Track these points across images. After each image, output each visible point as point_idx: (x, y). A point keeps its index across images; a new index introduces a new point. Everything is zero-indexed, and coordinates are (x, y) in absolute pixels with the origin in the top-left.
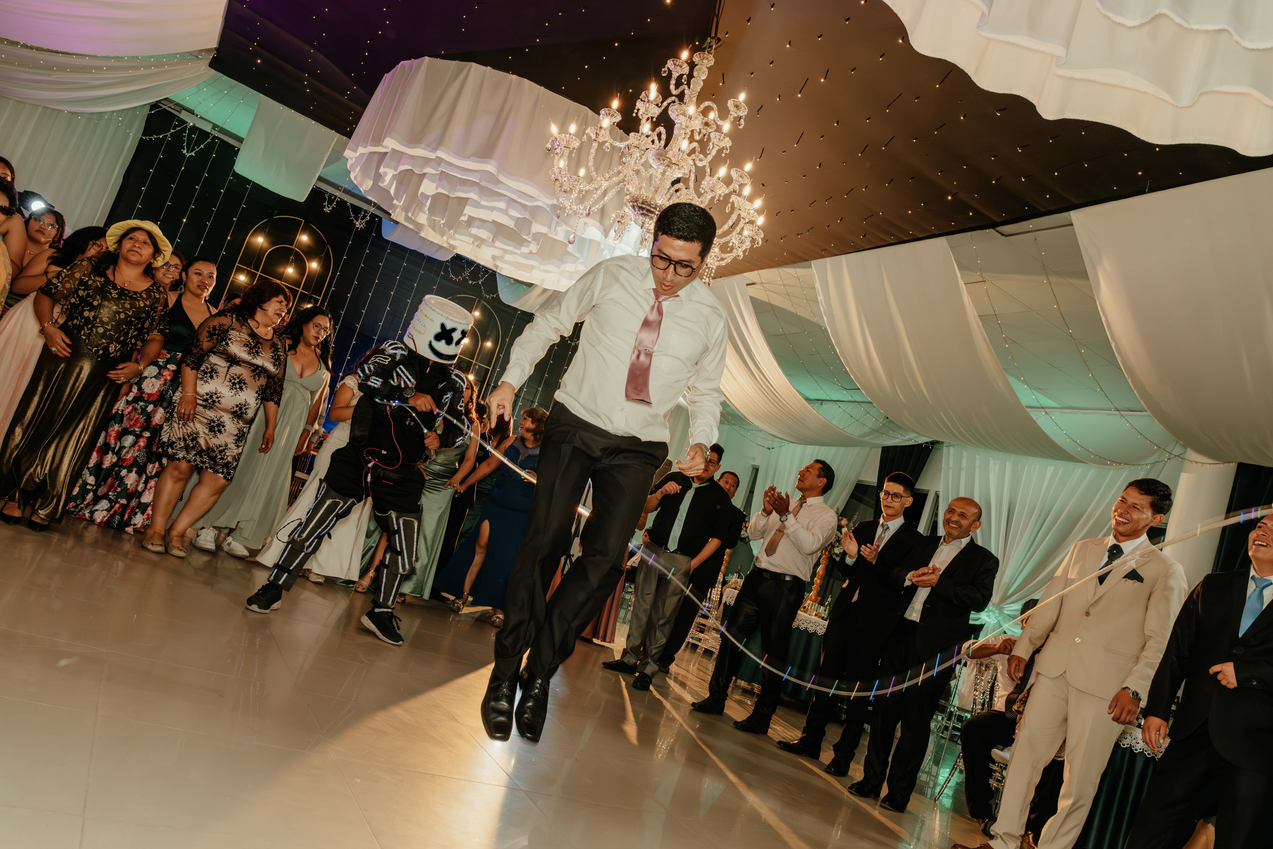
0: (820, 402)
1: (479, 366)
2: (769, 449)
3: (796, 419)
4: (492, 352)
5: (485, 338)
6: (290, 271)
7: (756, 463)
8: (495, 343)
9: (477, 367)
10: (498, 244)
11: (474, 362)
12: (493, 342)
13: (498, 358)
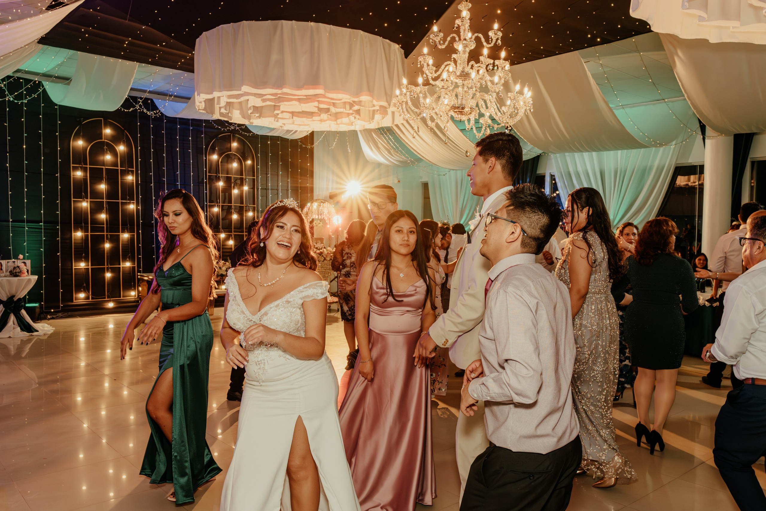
1: (248, 178)
4: (253, 166)
5: (245, 159)
6: (108, 157)
8: (253, 160)
9: (247, 180)
11: (244, 177)
13: (257, 169)
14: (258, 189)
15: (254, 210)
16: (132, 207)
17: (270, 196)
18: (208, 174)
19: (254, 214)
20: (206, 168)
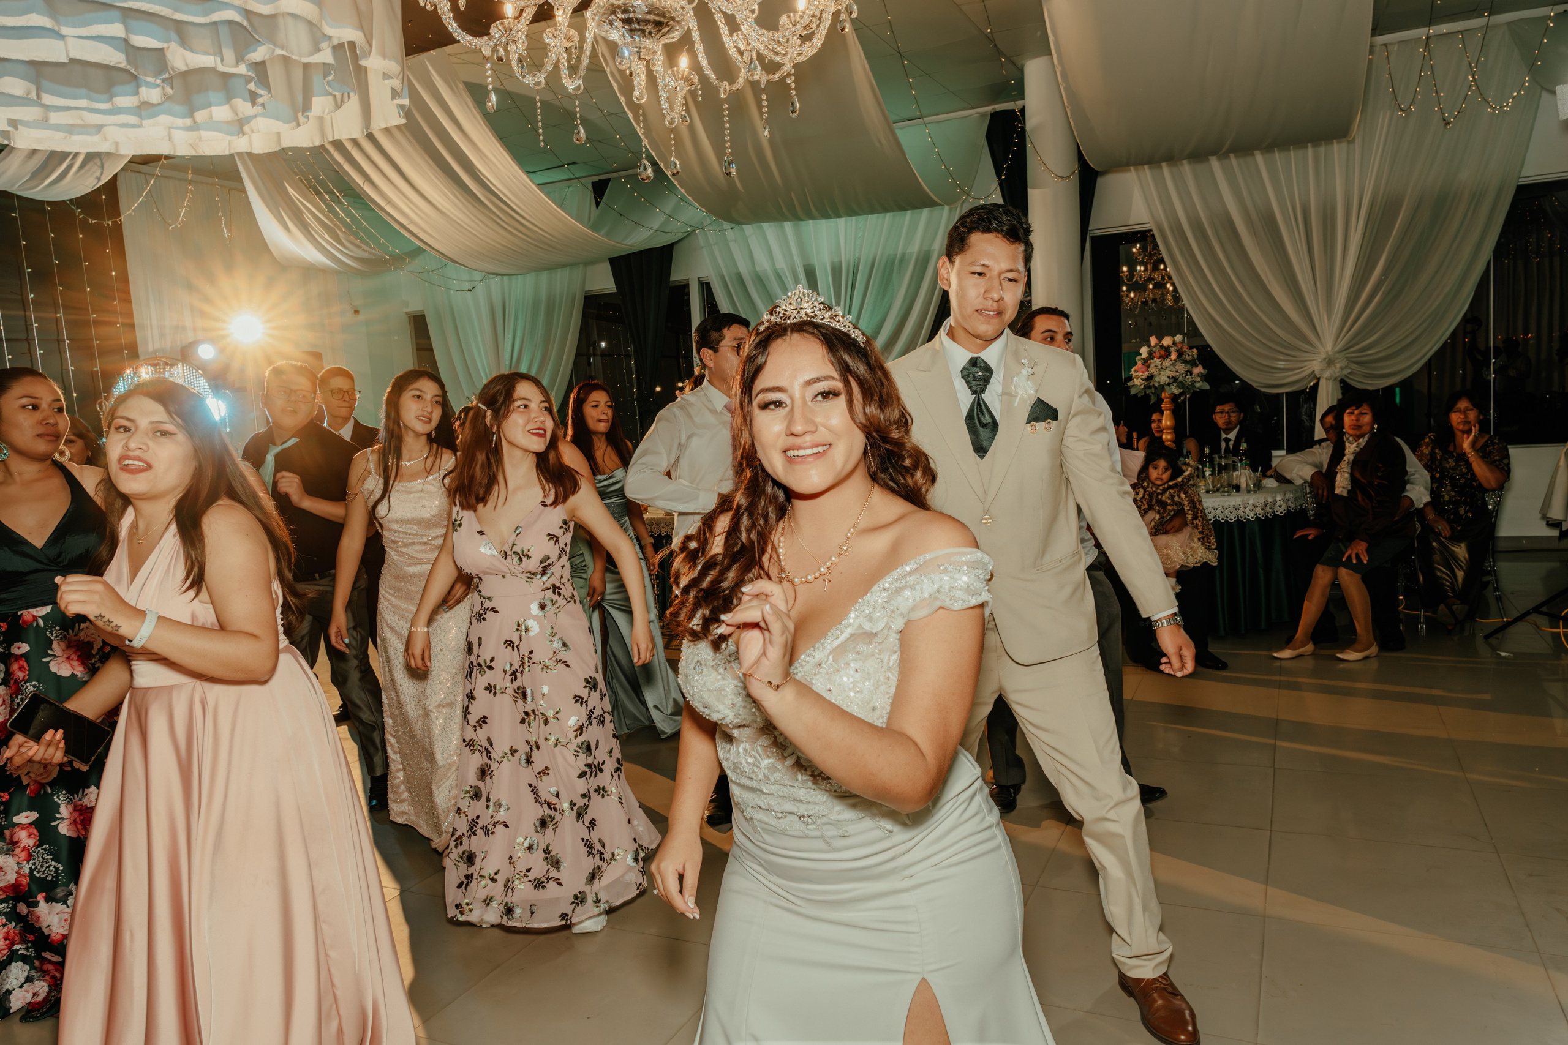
2: (471, 290)
7: (415, 307)
10: (48, 99)
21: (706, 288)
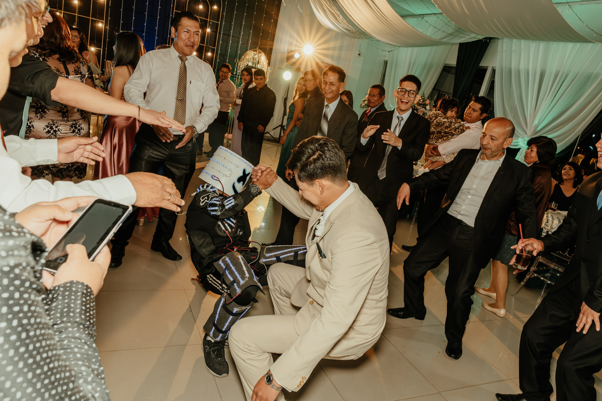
0: (422, 16)
1: (212, 22)
2: (389, 52)
3: (400, 33)
4: (219, 12)
5: (212, 5)
7: (386, 59)
8: (219, 7)
9: (211, 23)
11: (209, 20)
12: (217, 5)
13: (223, 15)
14: (220, 33)
15: (213, 52)
16: (100, 25)
17: (231, 42)
18: (174, 11)
19: (213, 55)
20: (174, 4)
21: (494, 71)
